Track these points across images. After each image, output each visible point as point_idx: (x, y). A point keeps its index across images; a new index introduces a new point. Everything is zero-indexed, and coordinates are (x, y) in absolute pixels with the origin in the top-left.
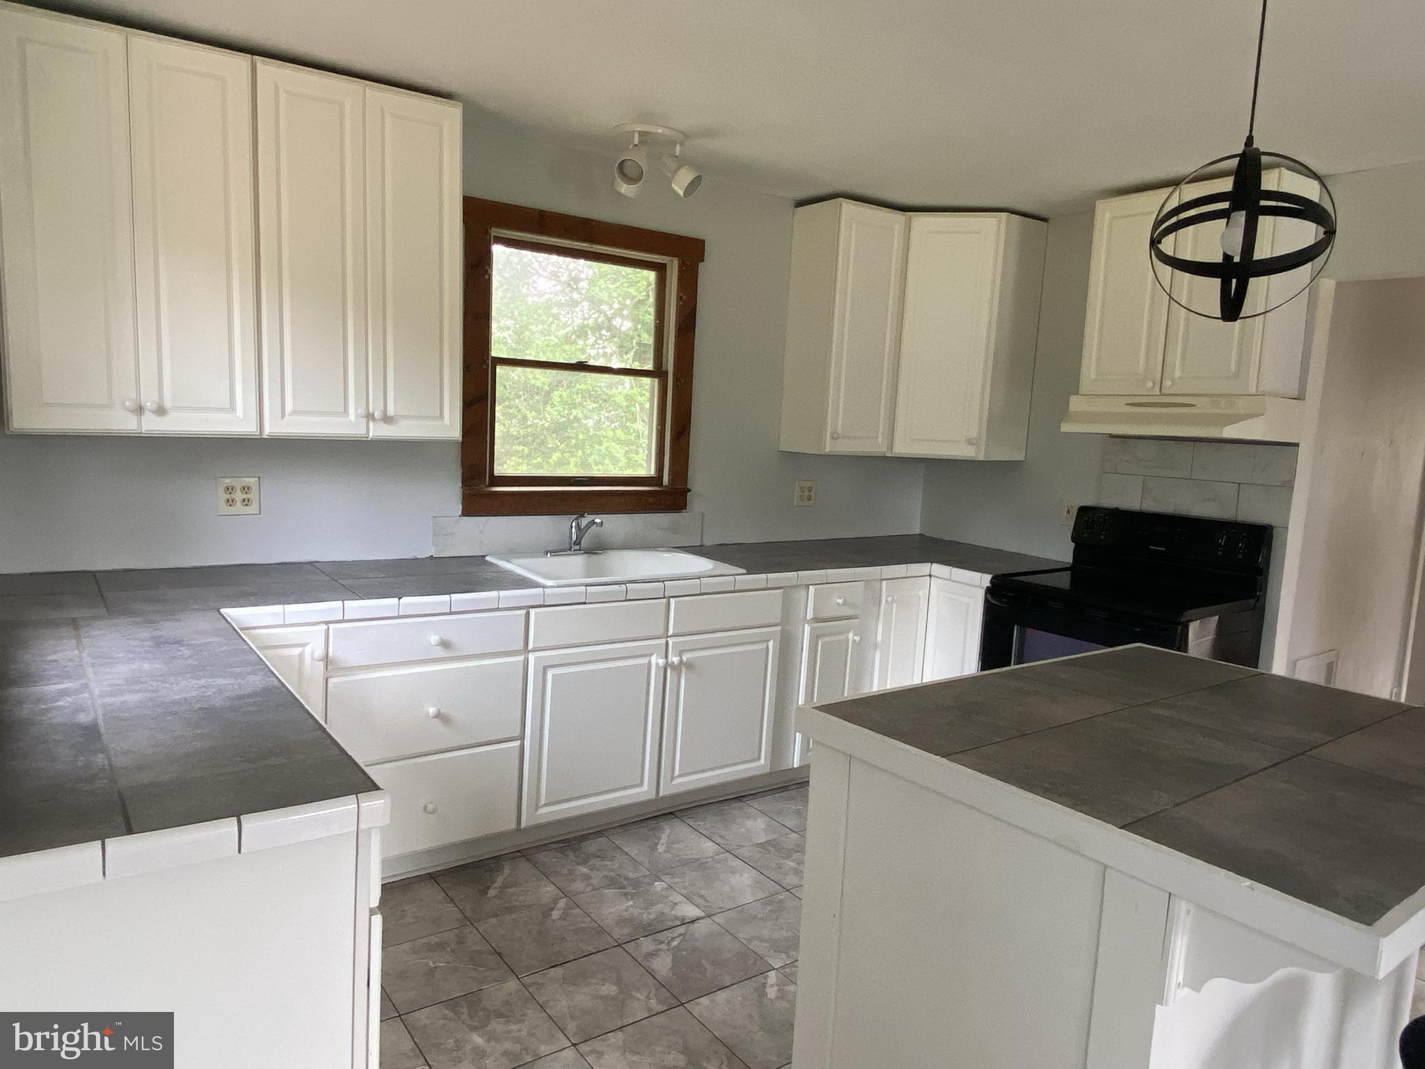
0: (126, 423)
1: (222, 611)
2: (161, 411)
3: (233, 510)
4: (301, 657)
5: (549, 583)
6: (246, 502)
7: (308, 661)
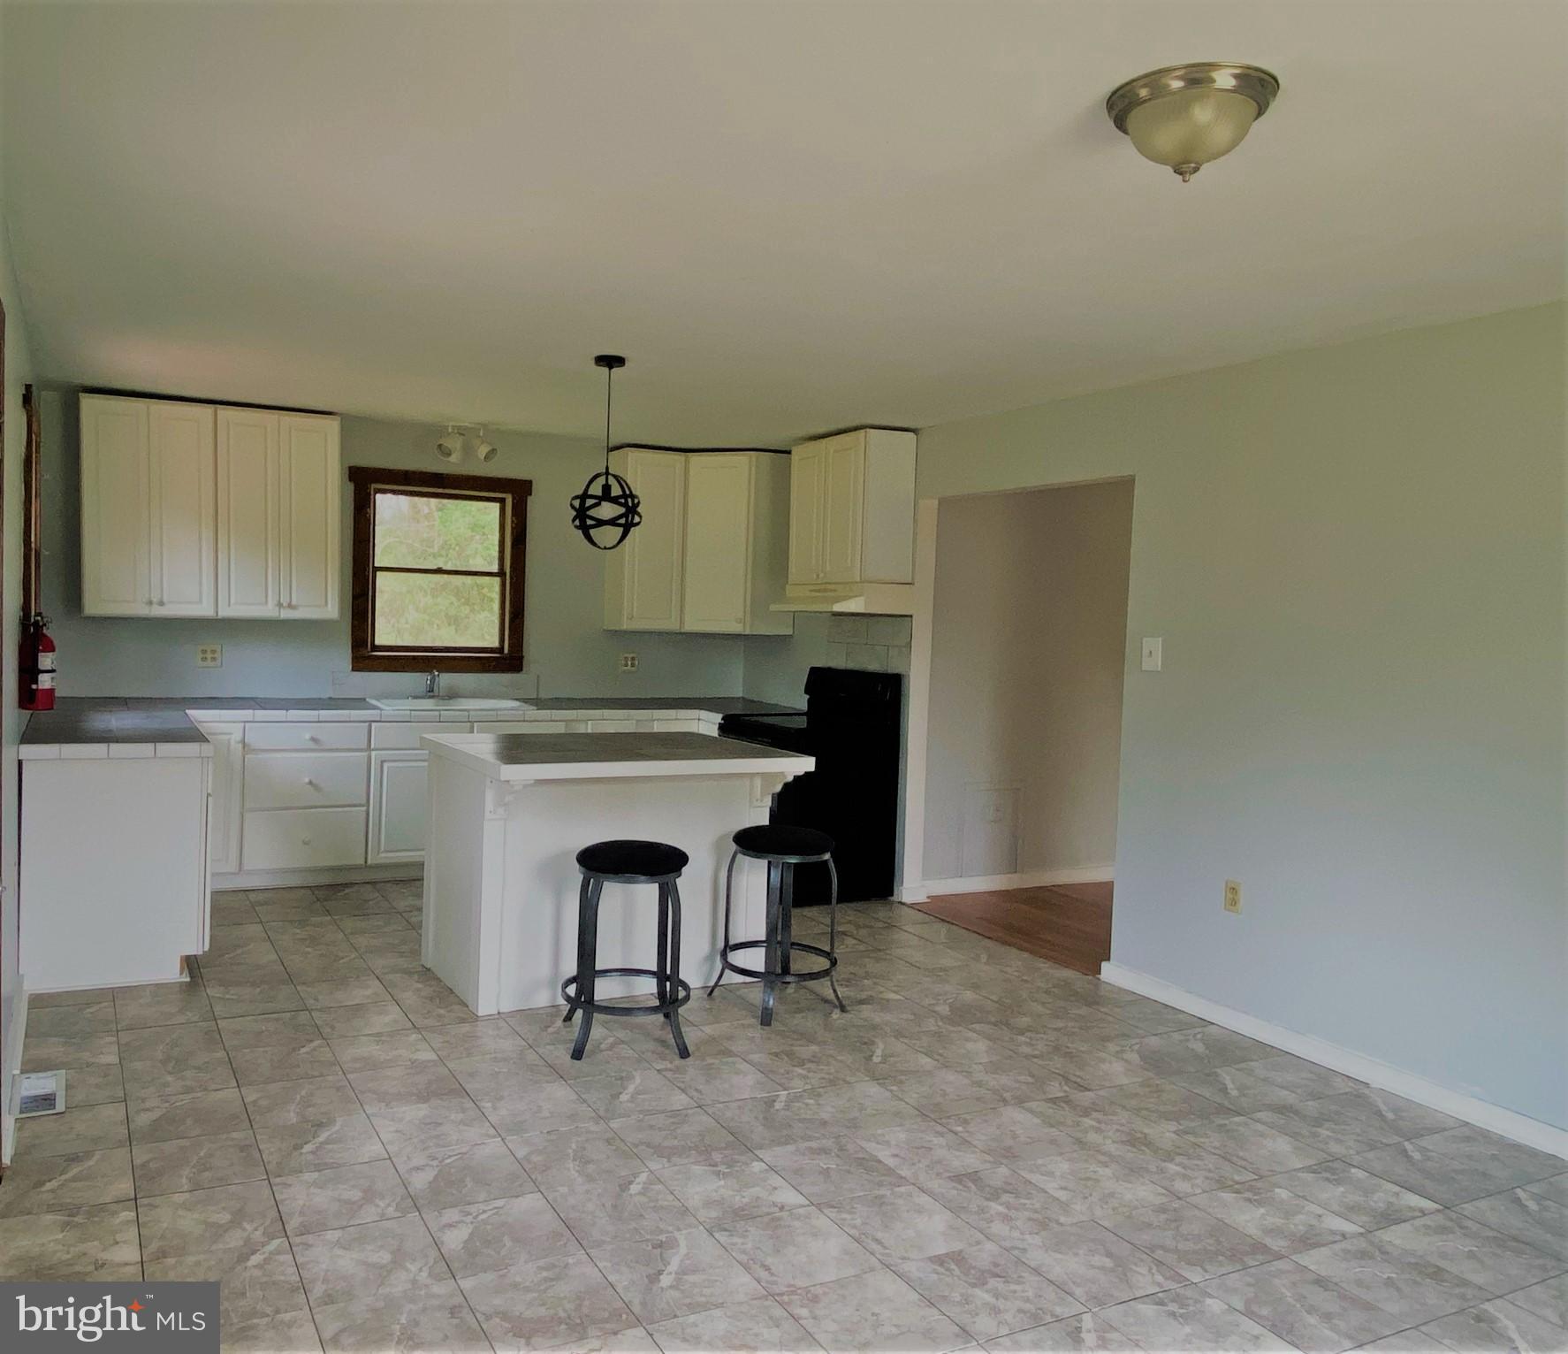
0: (142, 610)
1: (187, 711)
2: (161, 603)
3: (205, 664)
4: (229, 740)
5: (387, 708)
6: (214, 659)
7: (232, 742)
